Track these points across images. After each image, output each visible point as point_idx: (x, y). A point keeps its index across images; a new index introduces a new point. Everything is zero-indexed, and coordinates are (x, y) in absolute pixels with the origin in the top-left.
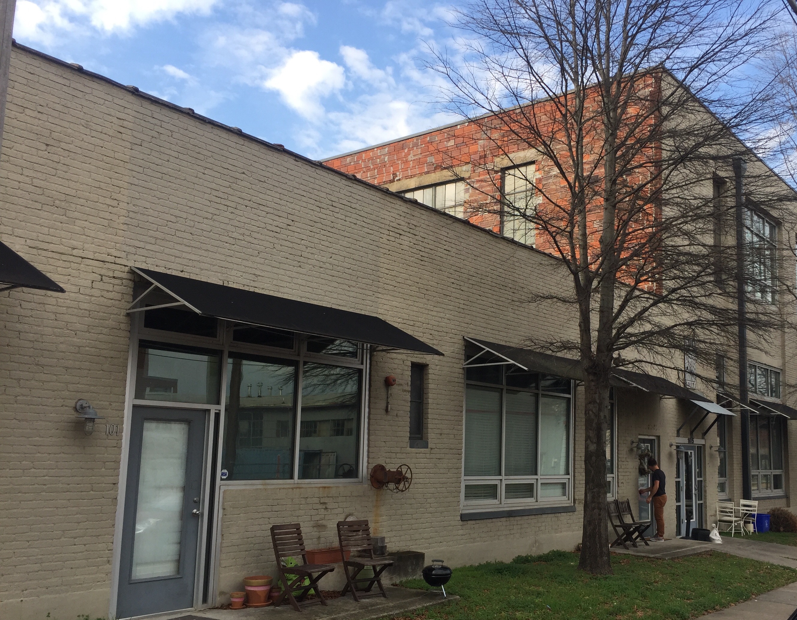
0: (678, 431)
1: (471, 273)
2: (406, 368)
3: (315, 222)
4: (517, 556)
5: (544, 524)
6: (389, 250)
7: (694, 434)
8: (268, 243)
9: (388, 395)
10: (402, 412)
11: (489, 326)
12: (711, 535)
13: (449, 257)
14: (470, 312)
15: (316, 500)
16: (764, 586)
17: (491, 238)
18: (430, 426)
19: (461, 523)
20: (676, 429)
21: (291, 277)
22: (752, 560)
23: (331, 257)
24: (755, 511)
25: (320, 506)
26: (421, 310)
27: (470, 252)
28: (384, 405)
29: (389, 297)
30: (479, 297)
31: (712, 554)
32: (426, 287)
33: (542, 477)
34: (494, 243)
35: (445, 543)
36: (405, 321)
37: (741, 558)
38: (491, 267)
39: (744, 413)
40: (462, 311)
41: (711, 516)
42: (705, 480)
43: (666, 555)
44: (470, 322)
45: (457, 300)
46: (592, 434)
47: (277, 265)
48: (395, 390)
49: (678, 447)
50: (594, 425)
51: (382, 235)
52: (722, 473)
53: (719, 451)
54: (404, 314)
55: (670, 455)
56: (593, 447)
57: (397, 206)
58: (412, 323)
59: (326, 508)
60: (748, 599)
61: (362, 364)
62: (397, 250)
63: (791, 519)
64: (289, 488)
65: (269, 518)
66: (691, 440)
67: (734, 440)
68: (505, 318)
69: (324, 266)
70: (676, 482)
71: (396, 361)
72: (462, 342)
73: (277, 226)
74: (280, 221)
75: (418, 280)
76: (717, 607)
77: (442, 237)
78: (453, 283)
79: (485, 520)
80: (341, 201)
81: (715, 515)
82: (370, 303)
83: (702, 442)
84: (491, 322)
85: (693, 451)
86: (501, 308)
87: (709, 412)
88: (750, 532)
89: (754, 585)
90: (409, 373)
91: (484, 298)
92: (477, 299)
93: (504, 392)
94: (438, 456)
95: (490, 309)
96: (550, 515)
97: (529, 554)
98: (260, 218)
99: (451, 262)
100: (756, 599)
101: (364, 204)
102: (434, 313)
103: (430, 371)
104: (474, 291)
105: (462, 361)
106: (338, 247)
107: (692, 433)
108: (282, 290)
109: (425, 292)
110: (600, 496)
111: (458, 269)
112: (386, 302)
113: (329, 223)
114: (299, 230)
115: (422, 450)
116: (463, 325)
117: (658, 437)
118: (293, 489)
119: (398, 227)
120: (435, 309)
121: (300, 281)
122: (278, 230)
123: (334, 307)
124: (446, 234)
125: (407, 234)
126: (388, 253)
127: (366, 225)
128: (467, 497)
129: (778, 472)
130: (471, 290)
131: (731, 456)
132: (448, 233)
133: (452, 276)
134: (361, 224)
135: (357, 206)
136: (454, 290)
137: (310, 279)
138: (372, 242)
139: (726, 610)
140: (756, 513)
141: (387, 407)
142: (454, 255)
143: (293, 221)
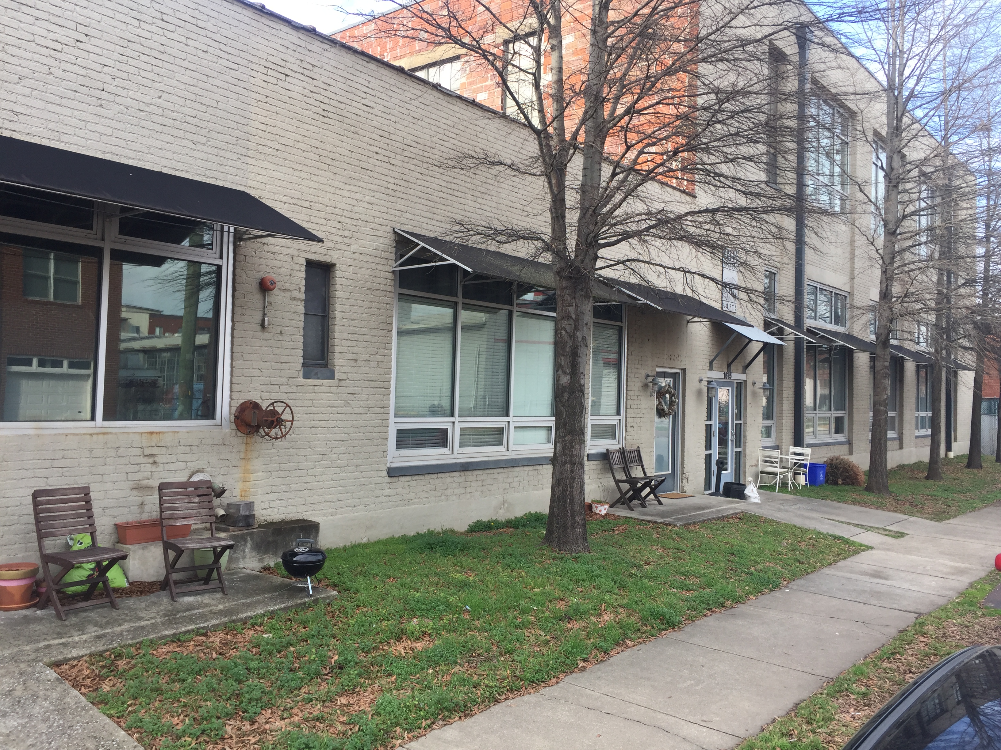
0: (711, 363)
1: (406, 141)
2: (297, 267)
3: (129, 41)
4: (475, 521)
5: (516, 479)
6: (267, 97)
7: (732, 367)
8: (38, 64)
9: (265, 303)
10: (290, 328)
11: (436, 217)
12: (745, 492)
13: (370, 116)
14: (404, 196)
15: (138, 451)
16: (802, 566)
17: (441, 96)
18: (337, 349)
19: (388, 479)
20: (708, 361)
21: (85, 121)
22: (794, 526)
23: (160, 97)
24: (807, 460)
25: (146, 460)
26: (322, 186)
27: (406, 112)
28: (258, 317)
29: (266, 165)
30: (420, 176)
31: (742, 517)
32: (331, 155)
33: (515, 419)
34: (445, 104)
35: (362, 507)
36: (295, 201)
37: (779, 523)
38: (439, 136)
39: (798, 342)
40: (391, 192)
41: (752, 466)
42: (745, 424)
43: (679, 520)
44: (404, 209)
45: (383, 178)
46: (563, 361)
47: (57, 100)
48: (276, 296)
49: (709, 382)
50: (568, 349)
51: (254, 73)
52: (768, 414)
53: (764, 388)
54: (293, 191)
55: (699, 392)
56: (565, 380)
57: (281, 34)
58: (307, 204)
59: (155, 463)
60: (776, 587)
61: (221, 258)
62: (280, 97)
63: (852, 469)
64: (84, 434)
65: (47, 478)
66: (728, 375)
67: (784, 376)
68: (461, 207)
69: (147, 109)
70: (706, 425)
71: (281, 257)
72: (392, 237)
73: (57, 41)
74: (62, 33)
75: (318, 144)
76: (728, 604)
77: (359, 86)
78: (377, 153)
79: (426, 476)
80: (178, 15)
81: (757, 466)
82: (234, 171)
83: (742, 377)
84: (438, 212)
85: (730, 389)
86: (455, 193)
87: (750, 340)
88: (799, 485)
89: (788, 565)
90: (303, 275)
91: (428, 178)
92: (417, 179)
93: (460, 306)
94: (350, 390)
95: (437, 193)
96: (526, 468)
97: (494, 519)
98: (22, 25)
99: (374, 123)
100: (788, 588)
101: (220, 24)
102: (347, 194)
103: (338, 273)
104: (413, 167)
105: (391, 263)
106: (174, 83)
107: (729, 365)
108: (64, 138)
109: (330, 162)
110: (573, 447)
111: (386, 135)
112: (263, 172)
113: (156, 46)
114: (98, 51)
115: (326, 382)
116: (394, 212)
117: (684, 370)
118: (91, 435)
119: (283, 63)
120: (347, 187)
121: (99, 128)
122: (58, 46)
123: (165, 171)
124: (366, 83)
125: (297, 75)
126: (264, 99)
127: (225, 56)
128: (400, 445)
129: (840, 414)
130: (406, 165)
131: (780, 394)
132: (369, 82)
133: (376, 143)
134: (215, 53)
135: (209, 26)
136: (378, 163)
137: (121, 126)
138: (235, 82)
139: (741, 608)
140: (808, 463)
141: (263, 320)
142: (379, 113)
143: (87, 35)
